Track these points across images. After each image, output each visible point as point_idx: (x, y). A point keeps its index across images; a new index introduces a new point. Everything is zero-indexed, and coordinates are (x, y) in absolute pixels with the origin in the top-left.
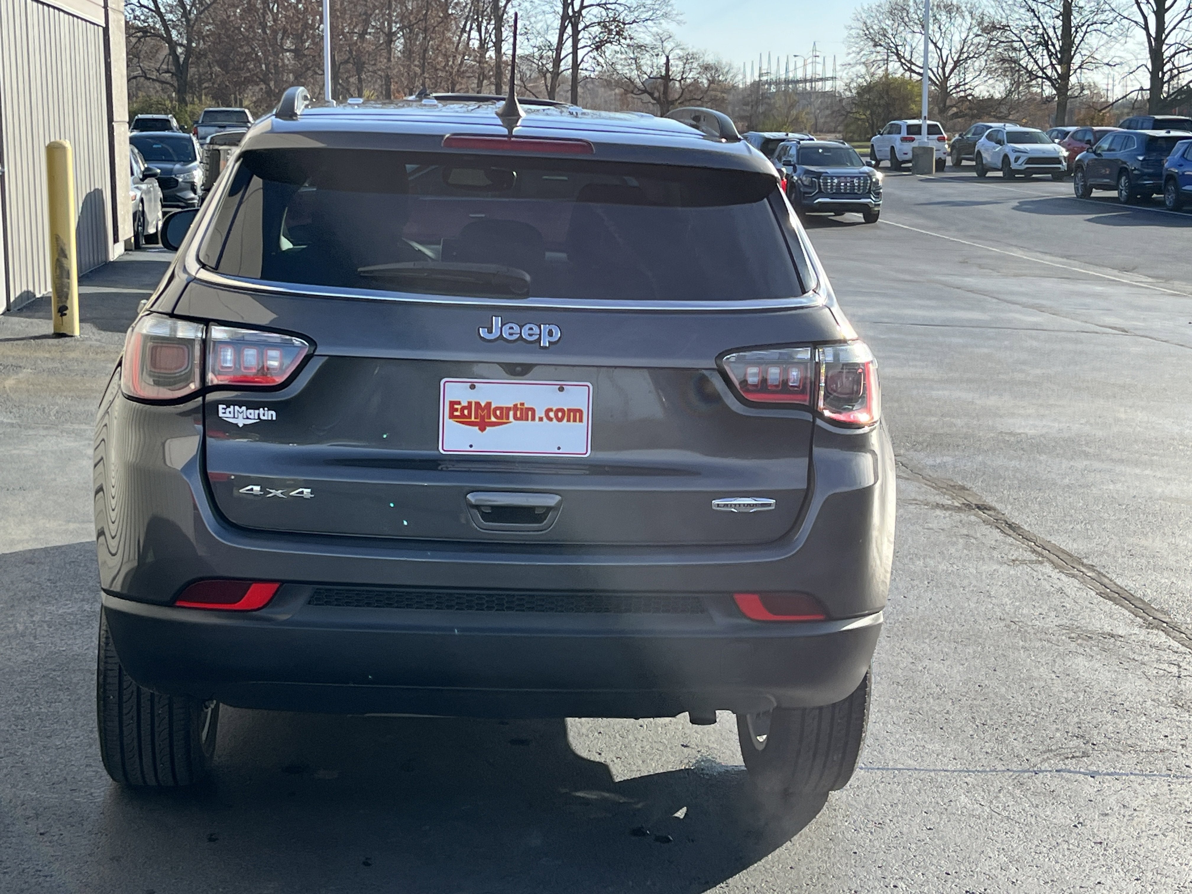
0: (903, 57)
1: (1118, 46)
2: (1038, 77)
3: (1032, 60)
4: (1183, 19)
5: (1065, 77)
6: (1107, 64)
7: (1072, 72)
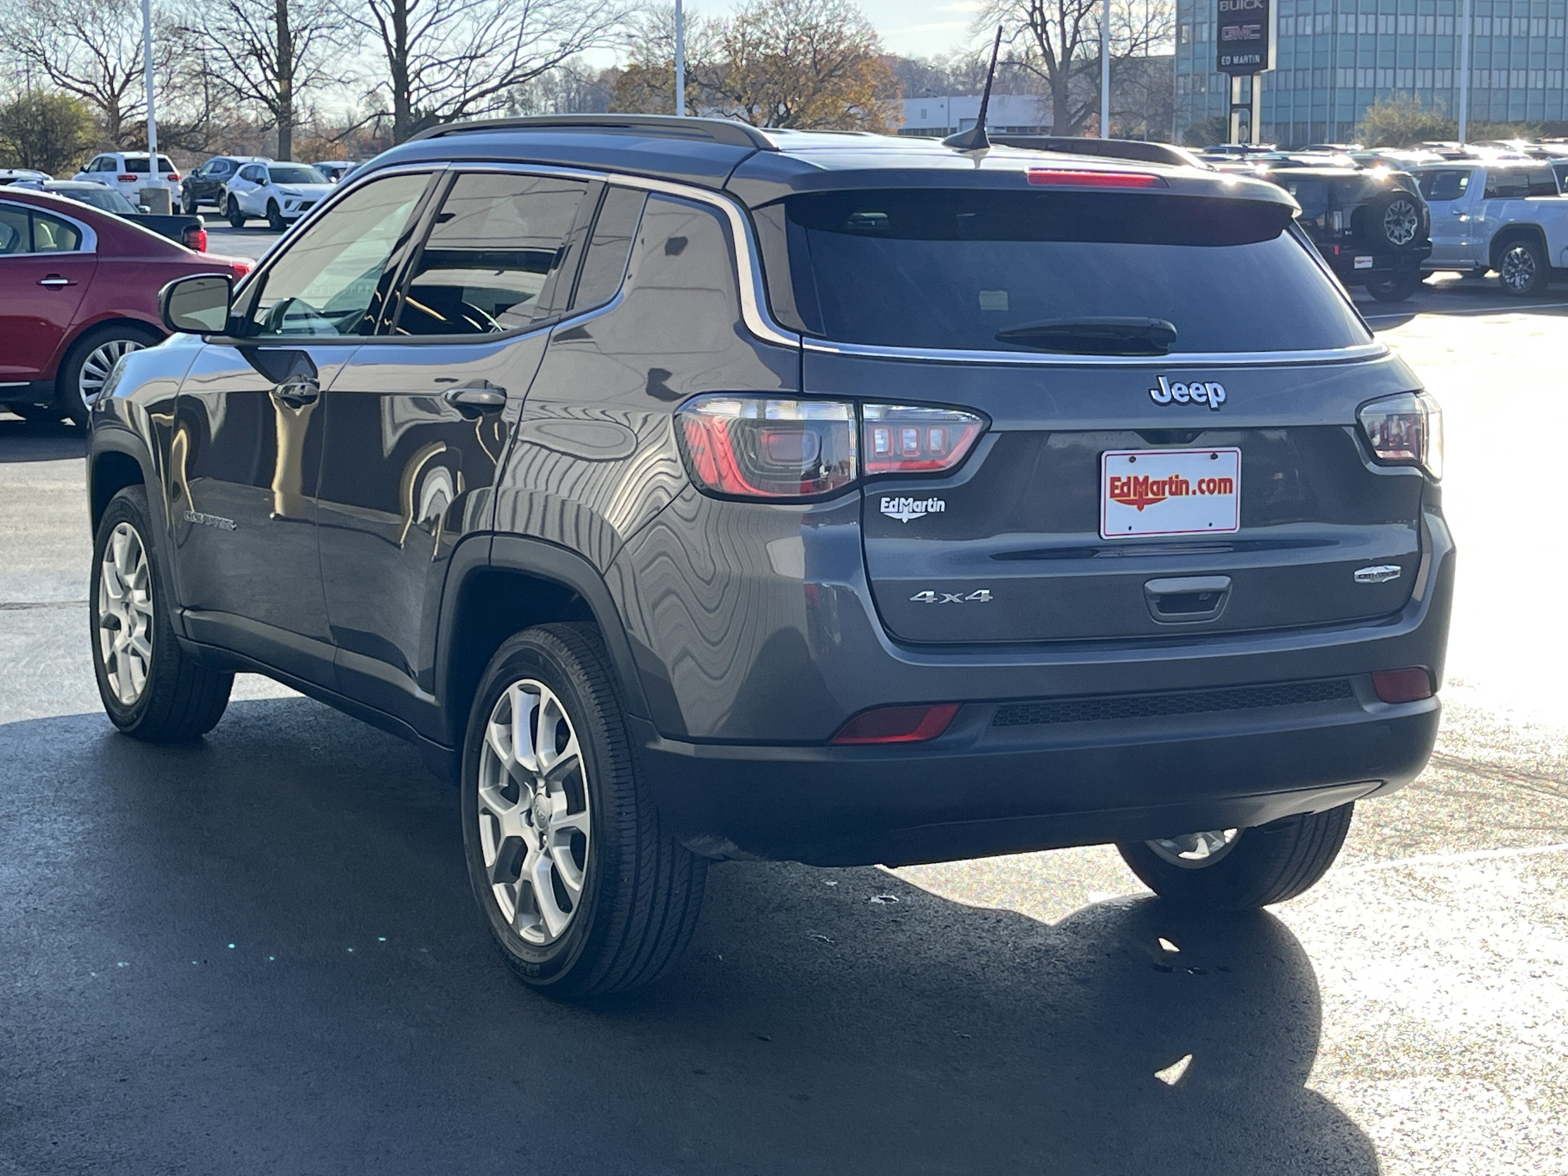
0: (56, 68)
1: (348, 56)
2: (250, 96)
3: (240, 74)
4: (429, 24)
5: (285, 96)
6: (339, 81)
7: (294, 91)
